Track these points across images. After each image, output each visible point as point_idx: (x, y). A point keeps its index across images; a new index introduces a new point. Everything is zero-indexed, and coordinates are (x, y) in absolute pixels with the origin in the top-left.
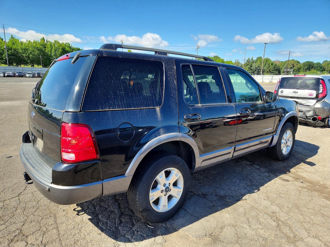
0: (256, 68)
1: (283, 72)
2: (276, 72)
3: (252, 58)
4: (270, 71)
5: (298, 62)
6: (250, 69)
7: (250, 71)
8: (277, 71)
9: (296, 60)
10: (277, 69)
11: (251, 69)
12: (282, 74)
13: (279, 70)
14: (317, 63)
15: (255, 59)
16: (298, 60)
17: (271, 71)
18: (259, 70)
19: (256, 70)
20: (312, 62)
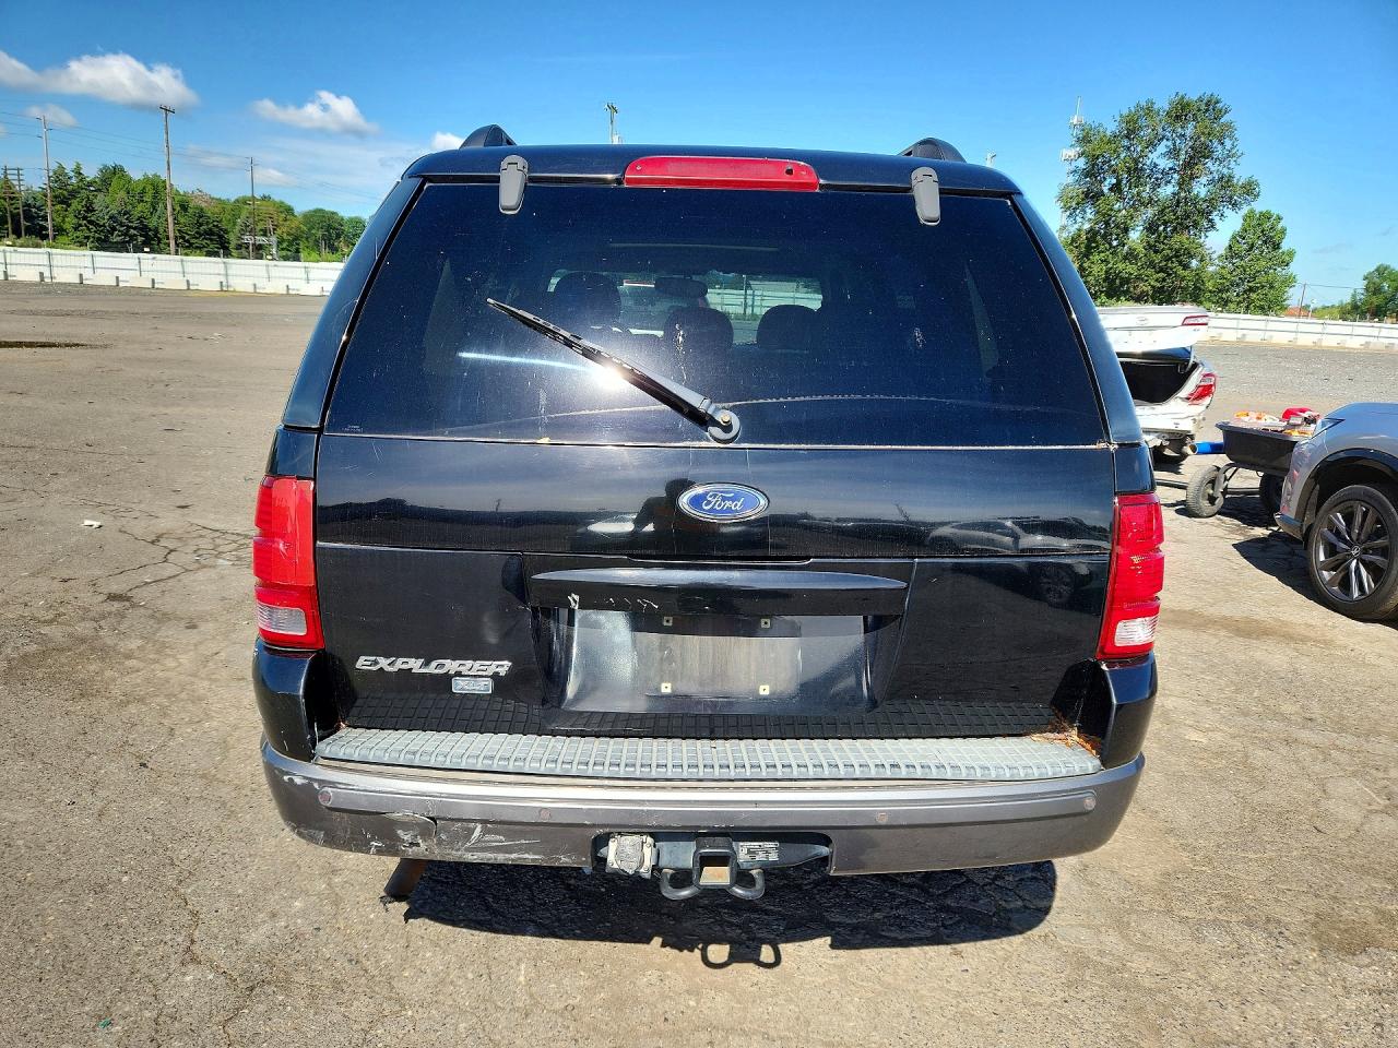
0: (111, 218)
1: (239, 247)
2: (208, 242)
3: (78, 167)
4: (183, 238)
5: (289, 210)
6: (85, 218)
7: (89, 229)
8: (211, 240)
9: (276, 198)
10: (210, 233)
11: (91, 222)
12: (234, 253)
13: (221, 237)
14: (351, 220)
15: (91, 173)
16: (288, 202)
17: (187, 237)
18: (129, 227)
19: (114, 229)
20: (333, 213)
